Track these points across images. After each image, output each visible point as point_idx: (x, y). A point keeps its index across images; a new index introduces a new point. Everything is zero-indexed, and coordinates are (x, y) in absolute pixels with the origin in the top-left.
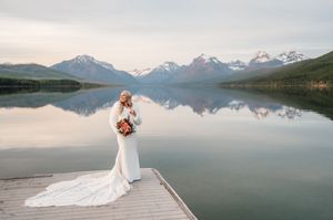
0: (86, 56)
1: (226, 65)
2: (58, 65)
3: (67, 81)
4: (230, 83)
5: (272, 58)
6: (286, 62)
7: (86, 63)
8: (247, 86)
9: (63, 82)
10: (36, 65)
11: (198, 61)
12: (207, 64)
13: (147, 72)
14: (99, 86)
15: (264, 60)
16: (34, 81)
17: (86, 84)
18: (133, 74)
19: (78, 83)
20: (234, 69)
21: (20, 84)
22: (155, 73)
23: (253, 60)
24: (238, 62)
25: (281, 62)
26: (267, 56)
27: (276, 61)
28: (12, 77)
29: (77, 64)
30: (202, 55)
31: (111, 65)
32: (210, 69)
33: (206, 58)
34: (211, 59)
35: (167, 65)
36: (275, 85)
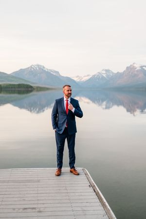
0: (38, 66)
2: (16, 73)
3: (24, 85)
9: (20, 86)
11: (130, 69)
12: (137, 71)
13: (87, 78)
14: (48, 89)
17: (38, 87)
18: (76, 79)
19: (31, 87)
22: (93, 79)
29: (31, 71)
30: (134, 64)
31: (57, 72)
32: (141, 75)
33: (137, 66)
34: (142, 67)
35: (104, 72)
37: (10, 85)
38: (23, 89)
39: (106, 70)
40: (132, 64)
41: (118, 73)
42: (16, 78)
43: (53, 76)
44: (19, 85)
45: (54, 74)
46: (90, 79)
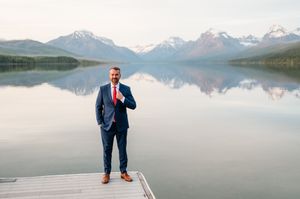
0: (84, 32)
1: (237, 41)
2: (54, 41)
3: (65, 58)
4: (241, 60)
5: (288, 32)
8: (260, 63)
10: (31, 41)
11: (206, 36)
12: (216, 39)
13: (150, 48)
14: (98, 63)
15: (279, 35)
16: (29, 59)
17: (84, 61)
18: (135, 50)
19: (76, 61)
20: (247, 44)
21: (14, 61)
22: (158, 50)
23: (267, 35)
24: (250, 37)
26: (282, 30)
27: (293, 36)
28: (6, 54)
29: (75, 39)
30: (211, 29)
31: (111, 41)
32: (219, 45)
33: (215, 33)
34: (220, 34)
35: (172, 40)
36: (292, 63)
37: (47, 58)
38: (64, 64)
39: (175, 38)
40: (208, 29)
41: (190, 42)
42: (54, 48)
43: (105, 47)
44: (59, 58)
45: (107, 43)
46: (154, 50)
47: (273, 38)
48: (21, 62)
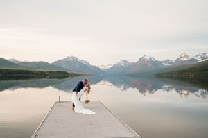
0: (73, 57)
1: (160, 62)
3: (61, 72)
4: (163, 74)
5: (190, 58)
6: (200, 60)
7: (73, 61)
8: (174, 75)
9: (58, 72)
10: (43, 62)
11: (142, 60)
12: (148, 61)
13: (110, 67)
14: (80, 75)
15: (185, 59)
16: (42, 72)
17: (72, 74)
18: (101, 67)
19: (67, 73)
20: (166, 65)
21: (33, 74)
22: (114, 67)
23: (178, 59)
24: (168, 60)
25: (197, 60)
26: (187, 57)
27: (193, 60)
28: (29, 70)
29: (67, 61)
30: (145, 56)
31: (87, 62)
32: (150, 65)
33: (147, 58)
34: (150, 58)
35: (122, 62)
36: (193, 76)
39: (124, 61)
40: (143, 56)
41: (133, 63)
43: (84, 65)
45: (85, 63)
46: (112, 68)
47: (182, 61)
48: (37, 74)
